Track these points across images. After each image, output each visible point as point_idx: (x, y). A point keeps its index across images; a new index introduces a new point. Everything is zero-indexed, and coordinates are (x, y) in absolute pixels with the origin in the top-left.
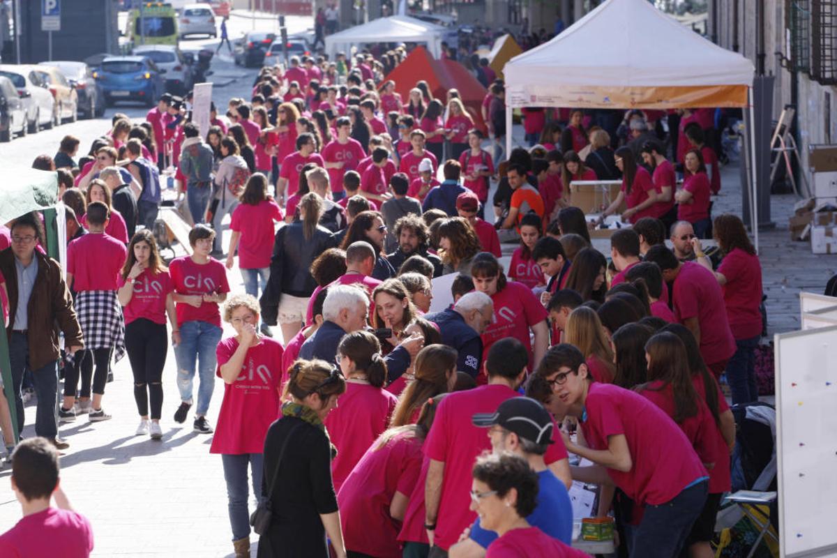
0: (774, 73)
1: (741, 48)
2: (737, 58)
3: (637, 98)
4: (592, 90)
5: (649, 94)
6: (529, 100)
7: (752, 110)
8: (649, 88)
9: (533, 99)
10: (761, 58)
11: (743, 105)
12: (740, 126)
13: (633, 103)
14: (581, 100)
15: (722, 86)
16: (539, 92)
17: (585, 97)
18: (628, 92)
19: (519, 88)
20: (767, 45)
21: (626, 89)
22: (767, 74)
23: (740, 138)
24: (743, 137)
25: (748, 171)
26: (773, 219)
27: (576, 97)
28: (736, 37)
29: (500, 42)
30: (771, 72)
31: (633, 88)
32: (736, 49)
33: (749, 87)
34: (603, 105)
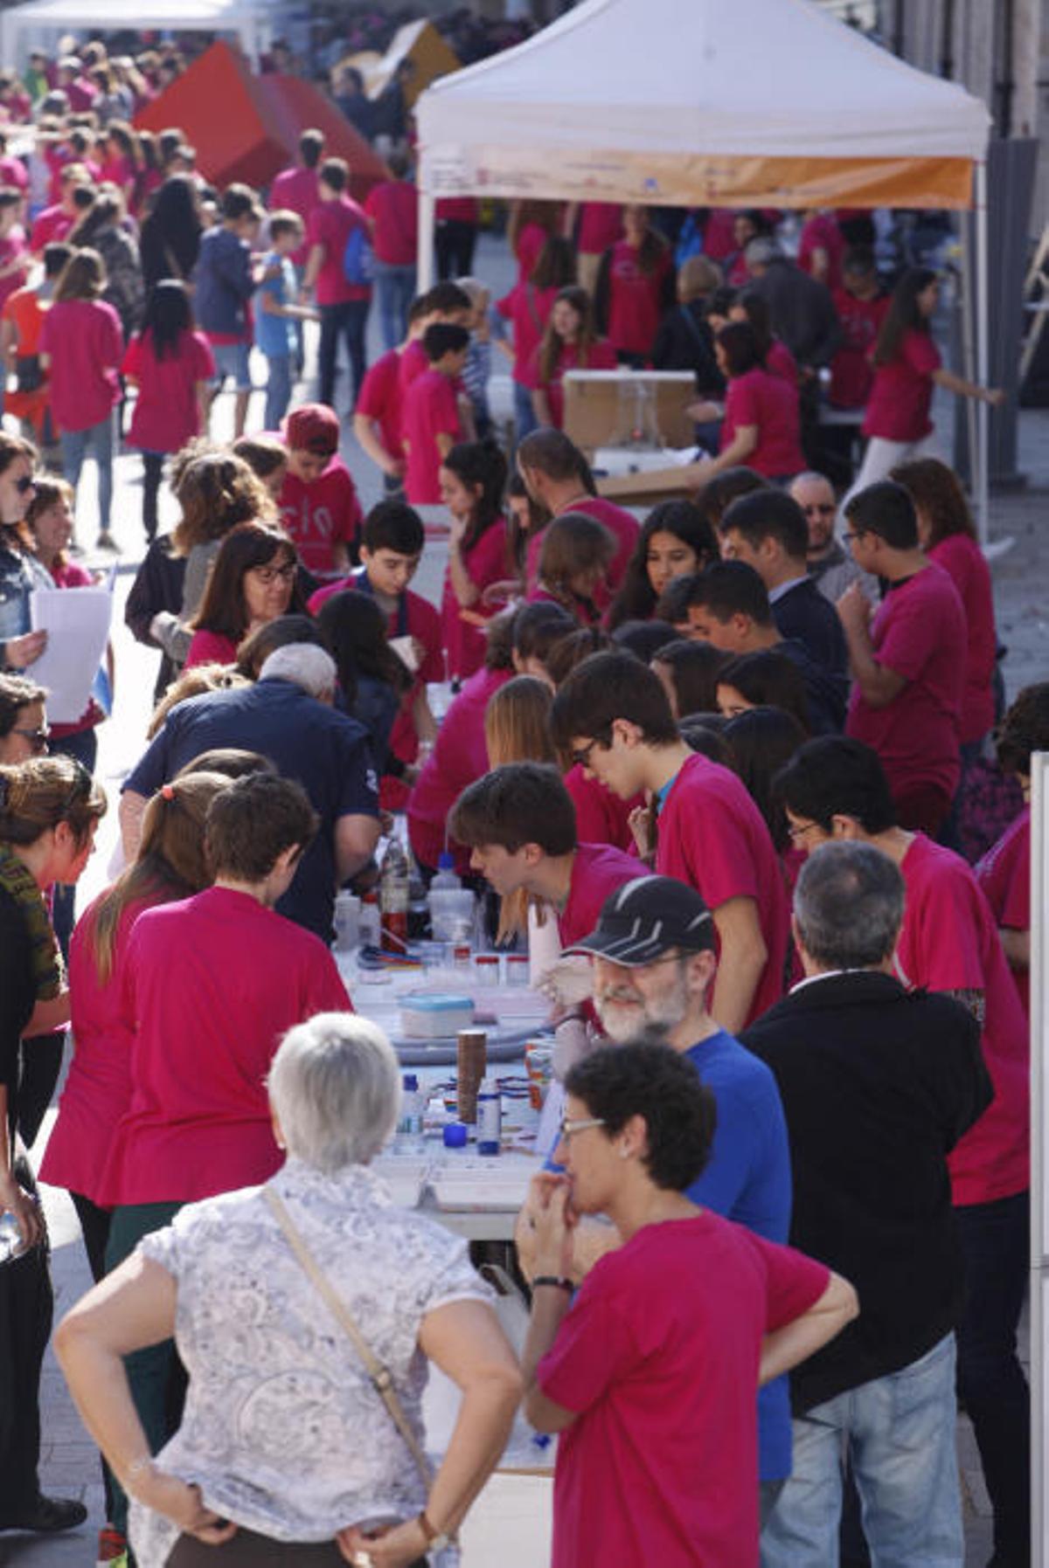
0: (1033, 132)
1: (958, 70)
2: (950, 94)
3: (722, 182)
4: (616, 161)
5: (747, 174)
6: (473, 180)
7: (982, 216)
8: (748, 159)
9: (483, 177)
10: (1003, 94)
11: (960, 205)
12: (953, 249)
13: (711, 194)
14: (591, 183)
15: (916, 159)
16: (494, 161)
17: (602, 177)
18: (701, 167)
19: (451, 152)
20: (1018, 64)
21: (694, 160)
22: (1017, 134)
23: (952, 277)
24: (958, 275)
25: (969, 358)
26: (1022, 467)
27: (580, 176)
28: (947, 42)
29: (406, 39)
30: (1026, 128)
31: (713, 160)
32: (946, 71)
33: (975, 163)
34: (642, 195)
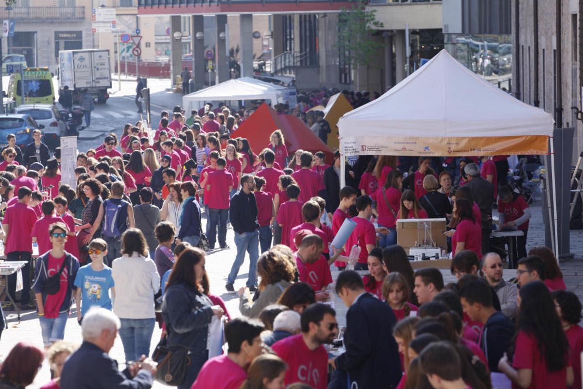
0: (570, 126)
1: (541, 104)
2: (539, 112)
3: (453, 147)
4: (414, 140)
5: (463, 144)
6: (359, 149)
7: (552, 156)
8: (462, 138)
9: (363, 148)
10: (559, 112)
11: (545, 153)
12: (542, 170)
13: (449, 152)
14: (404, 149)
15: (527, 136)
16: (369, 143)
17: (408, 147)
18: (445, 142)
19: (352, 139)
21: (443, 139)
22: (564, 126)
23: (542, 181)
24: (545, 180)
25: (550, 210)
26: (572, 251)
27: (400, 147)
28: (537, 94)
29: (333, 99)
30: (568, 124)
31: (449, 138)
32: (537, 104)
33: (549, 137)
34: (424, 153)
